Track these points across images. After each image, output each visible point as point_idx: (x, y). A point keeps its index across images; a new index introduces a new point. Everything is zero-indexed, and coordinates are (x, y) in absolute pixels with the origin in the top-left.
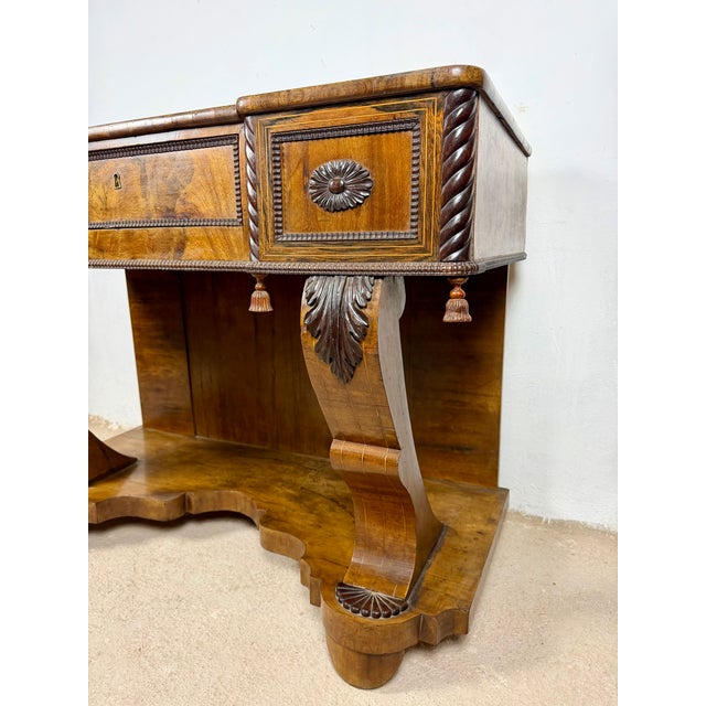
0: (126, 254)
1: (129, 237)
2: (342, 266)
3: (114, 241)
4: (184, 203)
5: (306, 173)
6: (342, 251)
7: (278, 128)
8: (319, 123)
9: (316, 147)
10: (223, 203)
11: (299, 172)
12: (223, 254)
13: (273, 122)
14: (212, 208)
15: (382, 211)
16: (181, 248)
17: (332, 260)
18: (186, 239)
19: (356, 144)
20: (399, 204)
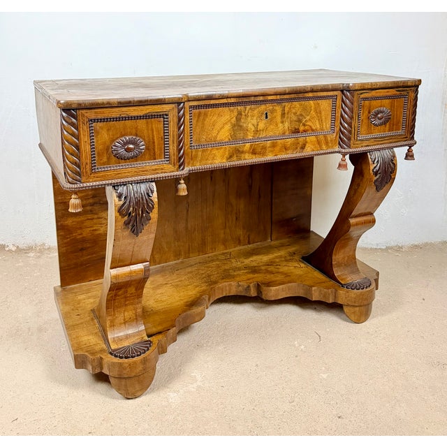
0: (270, 154)
1: (274, 146)
2: (382, 146)
3: (264, 148)
4: (304, 125)
5: (369, 112)
6: (382, 141)
7: (362, 96)
8: (378, 95)
9: (374, 103)
10: (324, 124)
11: (367, 112)
12: (324, 147)
13: (361, 94)
14: (318, 126)
15: (393, 125)
16: (303, 148)
17: (378, 144)
18: (306, 142)
19: (387, 102)
20: (398, 122)
